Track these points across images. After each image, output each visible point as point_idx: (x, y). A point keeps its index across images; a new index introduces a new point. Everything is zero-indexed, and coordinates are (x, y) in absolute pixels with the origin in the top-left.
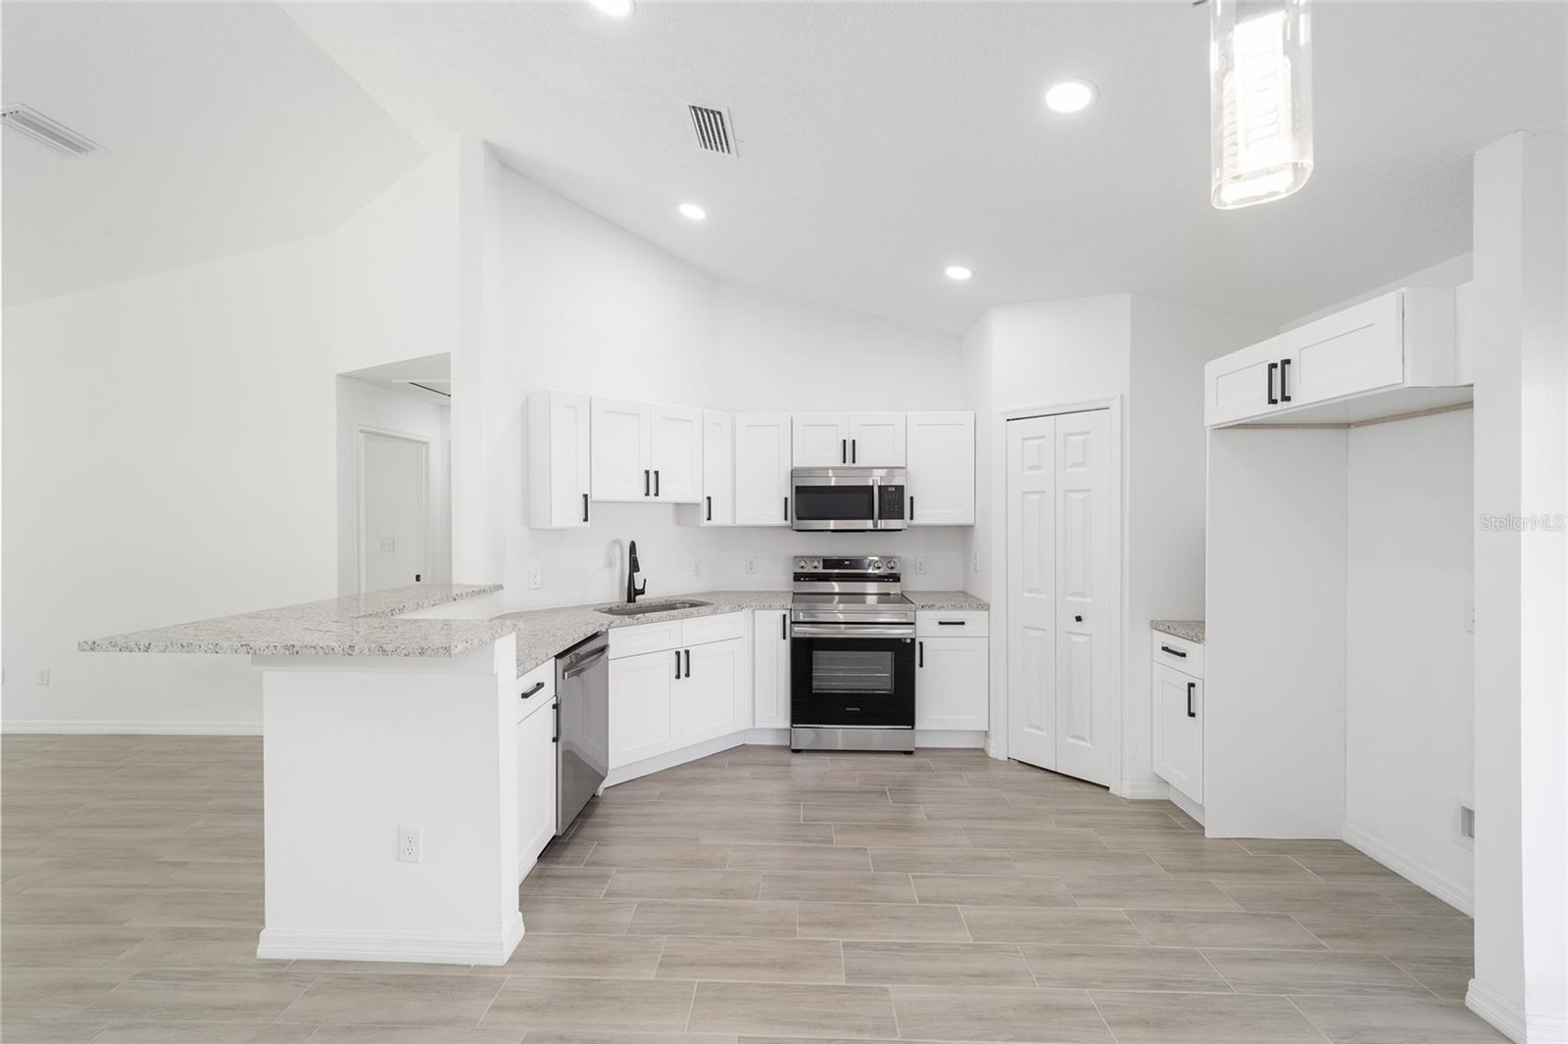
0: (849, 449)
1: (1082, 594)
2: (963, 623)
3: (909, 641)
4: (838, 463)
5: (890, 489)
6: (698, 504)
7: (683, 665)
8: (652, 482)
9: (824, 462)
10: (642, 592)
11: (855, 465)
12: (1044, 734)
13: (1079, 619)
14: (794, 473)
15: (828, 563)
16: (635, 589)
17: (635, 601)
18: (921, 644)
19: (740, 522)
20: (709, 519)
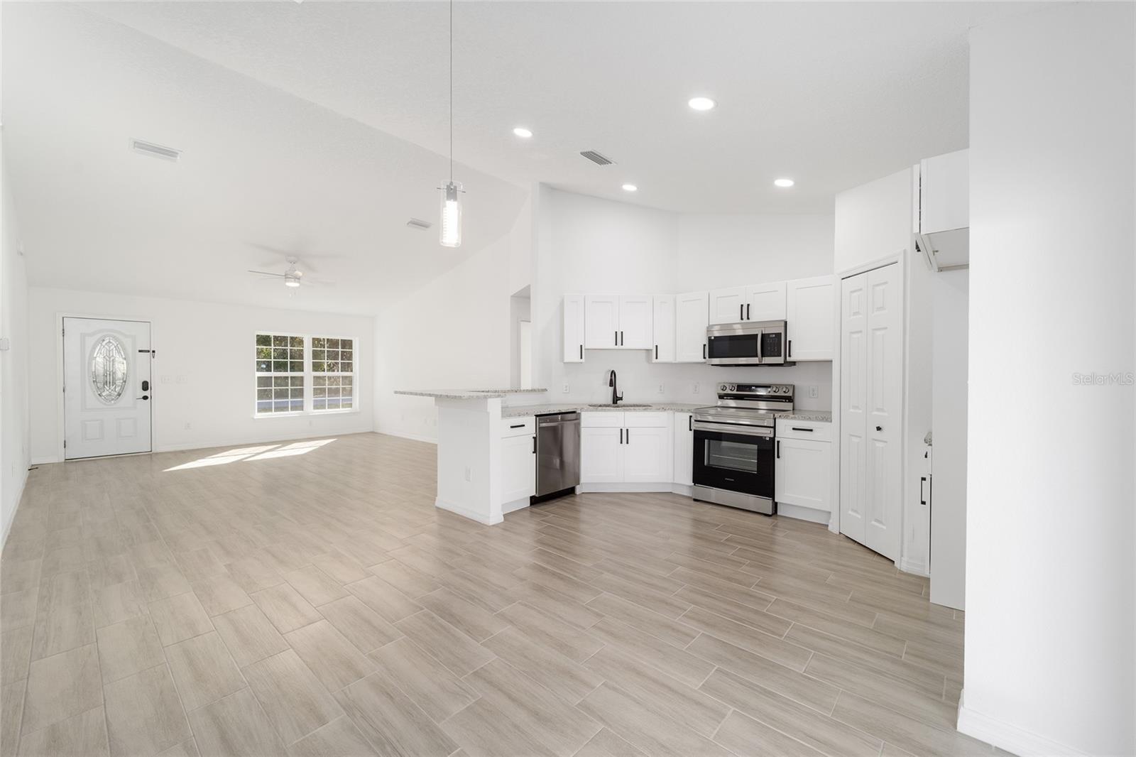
0: (745, 310)
1: (881, 410)
2: (811, 430)
3: (768, 439)
4: (739, 321)
5: (771, 336)
6: (651, 350)
7: (624, 436)
8: (619, 338)
9: (729, 321)
10: (621, 399)
11: (750, 321)
12: (859, 517)
13: (879, 429)
14: (709, 329)
15: (740, 387)
16: (617, 397)
17: (616, 403)
18: (778, 442)
19: (679, 360)
20: (657, 358)
